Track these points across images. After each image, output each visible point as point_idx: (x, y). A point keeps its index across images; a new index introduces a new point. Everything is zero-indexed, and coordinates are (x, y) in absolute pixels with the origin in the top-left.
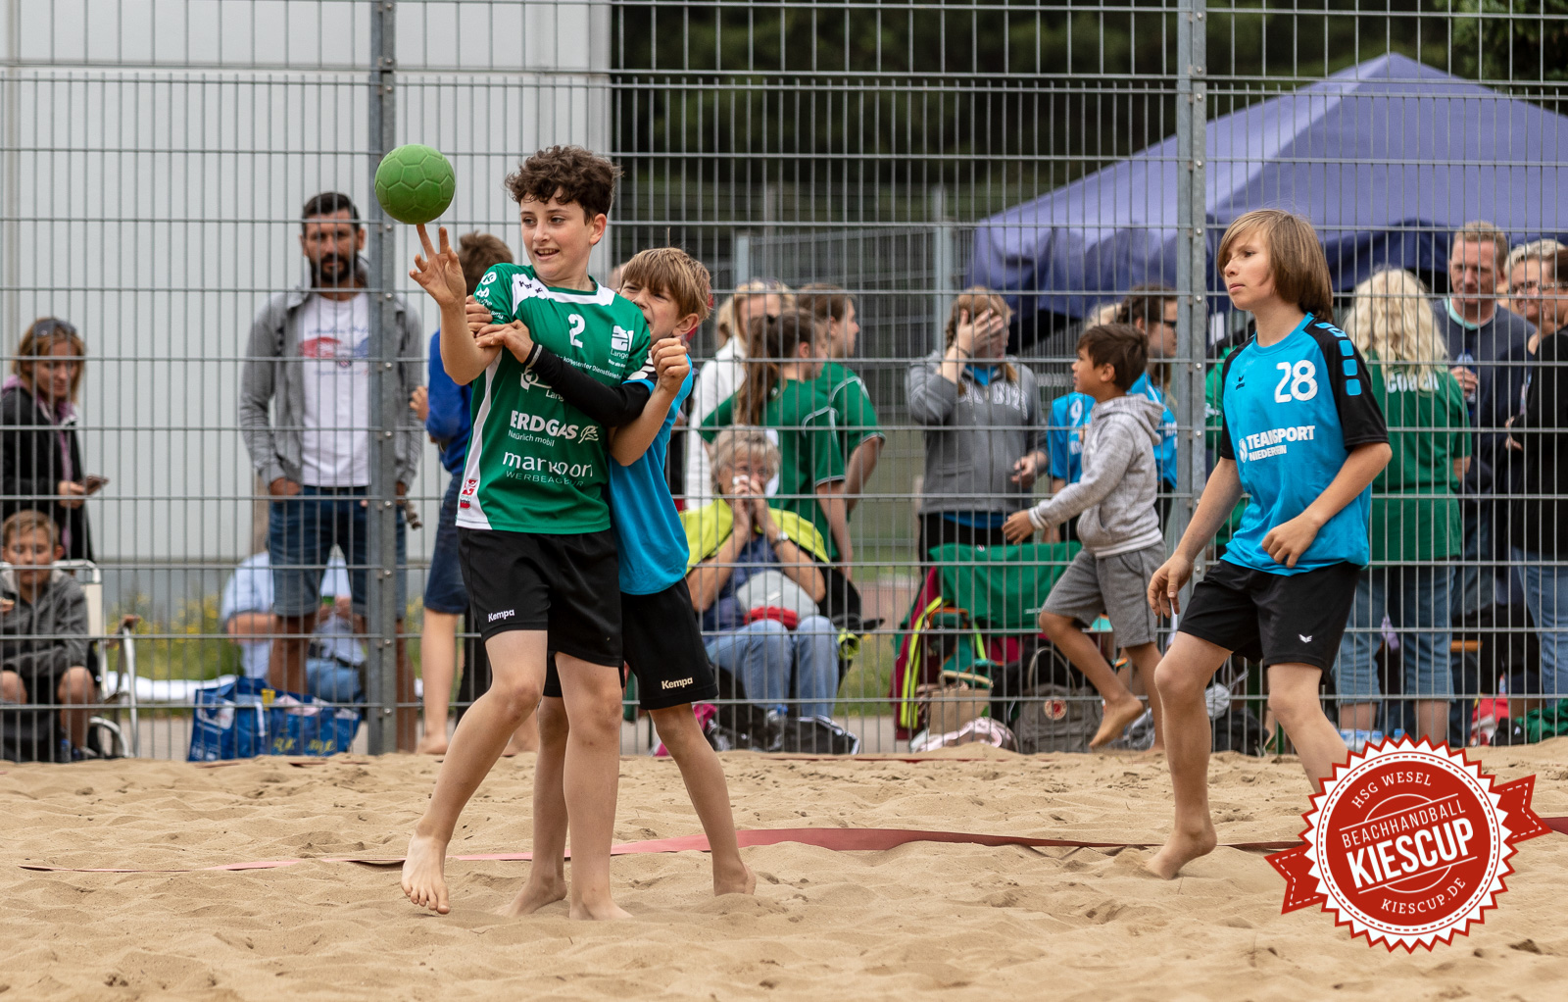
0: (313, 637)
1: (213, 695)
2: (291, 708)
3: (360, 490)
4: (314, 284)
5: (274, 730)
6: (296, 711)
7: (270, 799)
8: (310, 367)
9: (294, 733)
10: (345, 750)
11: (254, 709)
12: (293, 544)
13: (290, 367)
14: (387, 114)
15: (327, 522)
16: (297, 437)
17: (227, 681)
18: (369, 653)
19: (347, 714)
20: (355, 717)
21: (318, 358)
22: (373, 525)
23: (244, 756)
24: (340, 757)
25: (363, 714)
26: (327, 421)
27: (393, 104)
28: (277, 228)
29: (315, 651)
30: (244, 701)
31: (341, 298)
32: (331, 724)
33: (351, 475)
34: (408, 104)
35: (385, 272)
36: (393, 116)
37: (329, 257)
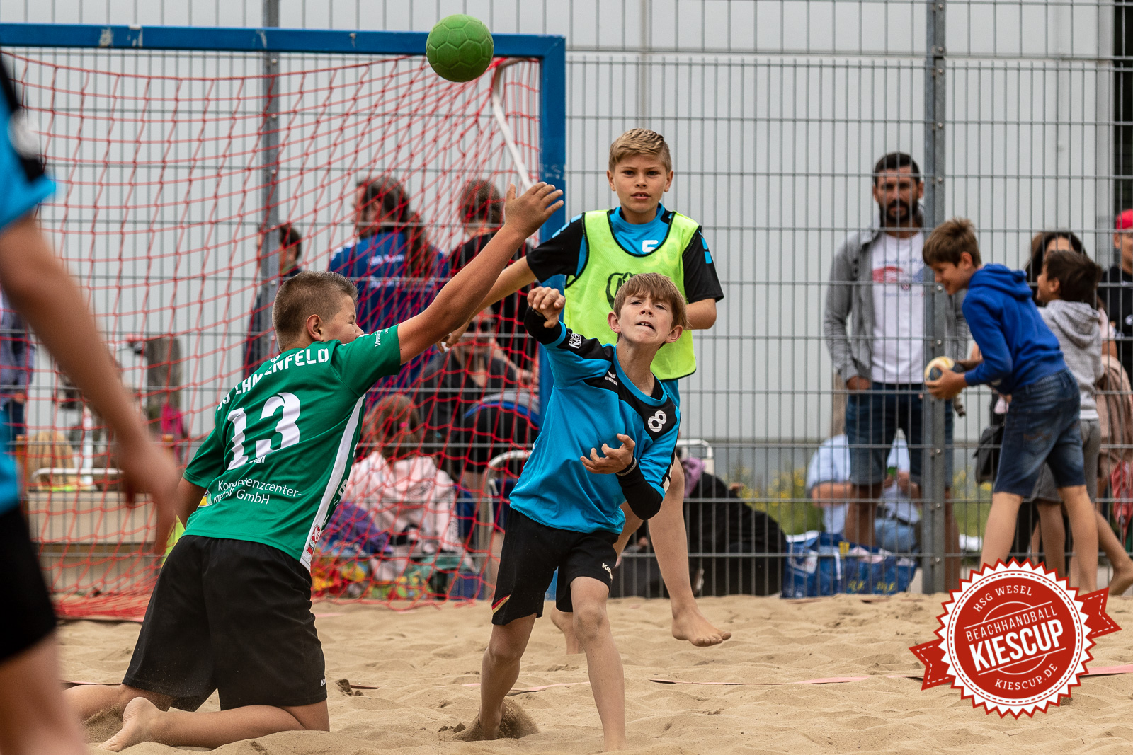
0: (879, 501)
1: (802, 547)
2: (862, 557)
3: (918, 386)
4: (882, 225)
5: (849, 574)
6: (867, 559)
7: (846, 629)
8: (878, 289)
9: (865, 576)
10: (905, 590)
11: (833, 558)
12: (864, 428)
13: (863, 291)
14: (939, 91)
15: (890, 410)
16: (869, 344)
17: (812, 535)
18: (924, 514)
19: (905, 562)
20: (912, 564)
21: (883, 281)
22: (927, 414)
23: (825, 594)
24: (901, 595)
25: (919, 562)
26: (891, 332)
27: (944, 83)
28: (853, 181)
29: (881, 512)
30: (825, 551)
31: (903, 236)
32: (894, 570)
33: (910, 374)
34: (956, 83)
35: (937, 215)
36: (944, 93)
37: (893, 204)
